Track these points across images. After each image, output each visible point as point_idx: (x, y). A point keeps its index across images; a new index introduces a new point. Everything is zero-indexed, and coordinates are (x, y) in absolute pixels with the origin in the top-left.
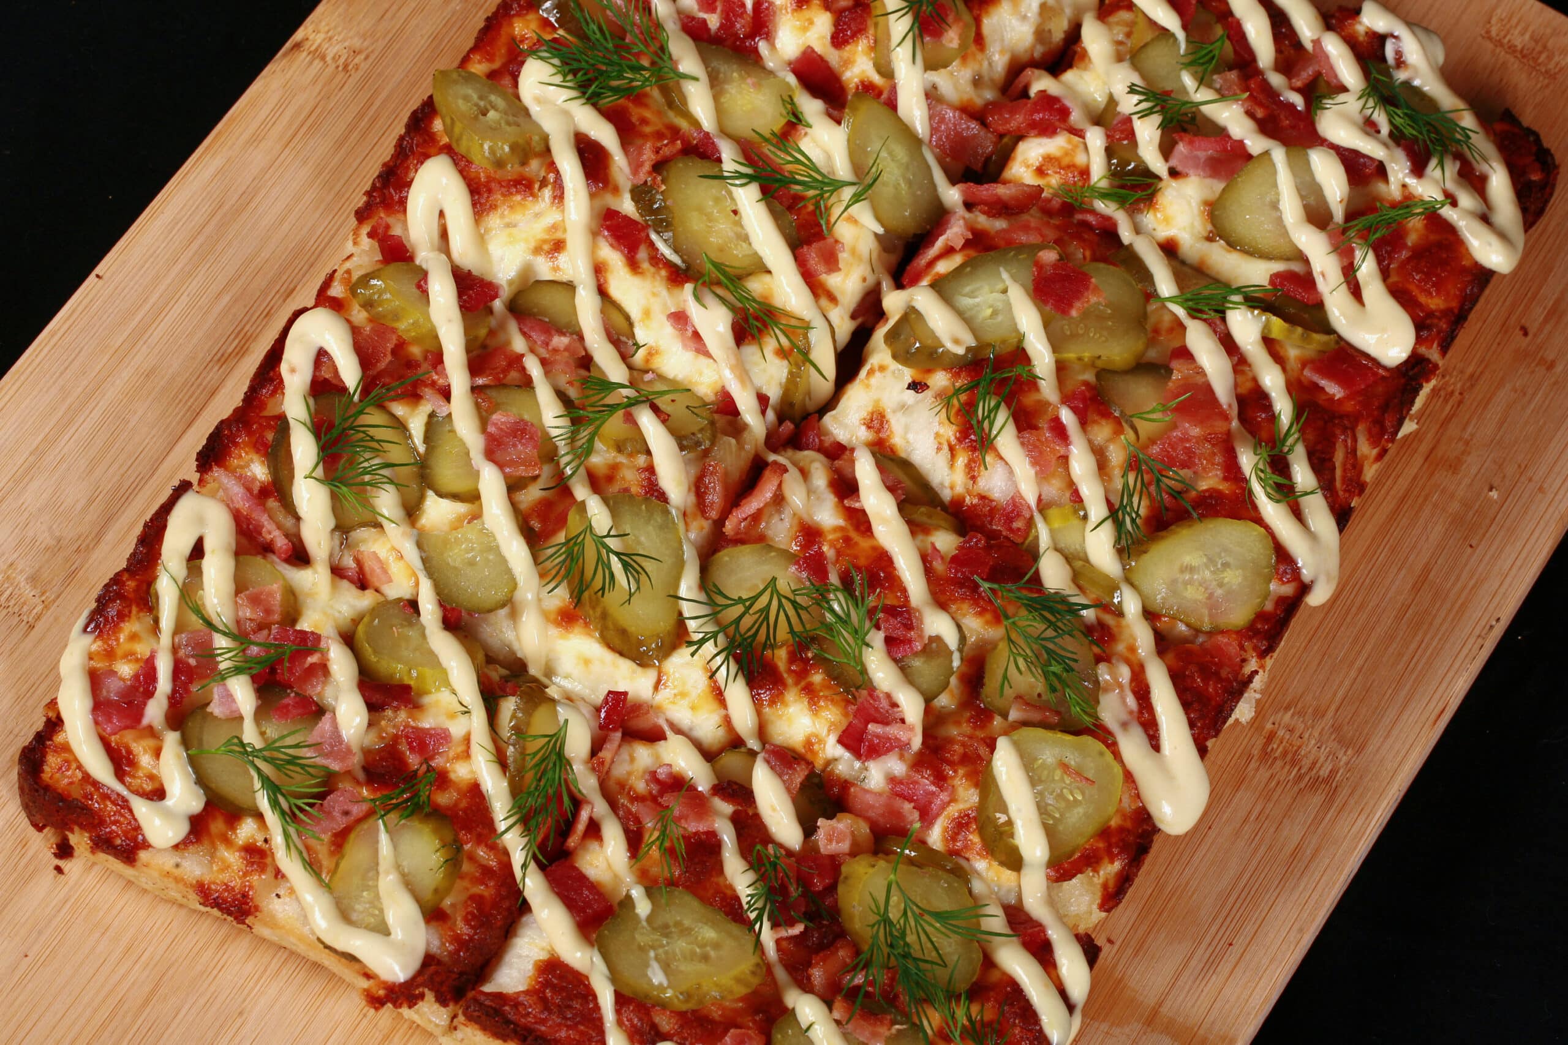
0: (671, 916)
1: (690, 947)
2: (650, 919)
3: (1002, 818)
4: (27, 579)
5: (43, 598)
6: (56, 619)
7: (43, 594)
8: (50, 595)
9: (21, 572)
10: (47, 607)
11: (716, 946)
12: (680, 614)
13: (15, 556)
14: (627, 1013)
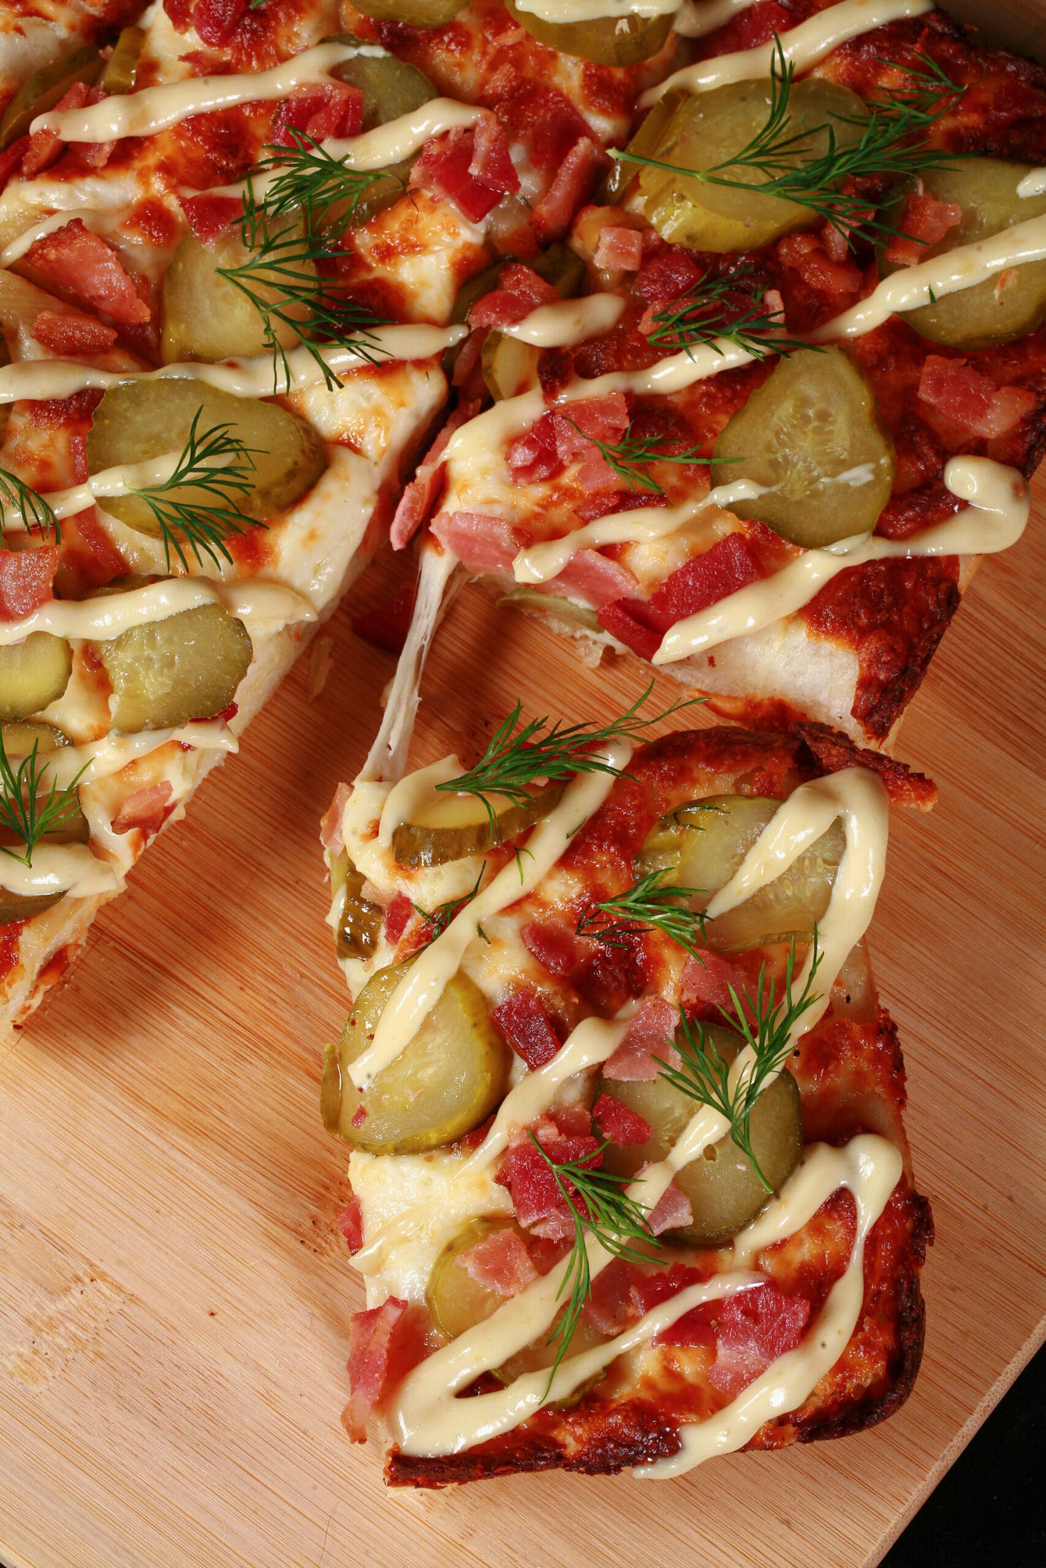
0: (756, 457)
1: (810, 435)
2: (762, 482)
3: (623, 25)
4: (53, 1301)
5: (87, 1280)
6: (120, 1263)
7: (78, 1279)
8: (82, 1269)
9: (38, 1306)
10: (103, 1276)
11: (804, 402)
12: (266, 399)
13: (13, 1315)
14: (903, 527)
